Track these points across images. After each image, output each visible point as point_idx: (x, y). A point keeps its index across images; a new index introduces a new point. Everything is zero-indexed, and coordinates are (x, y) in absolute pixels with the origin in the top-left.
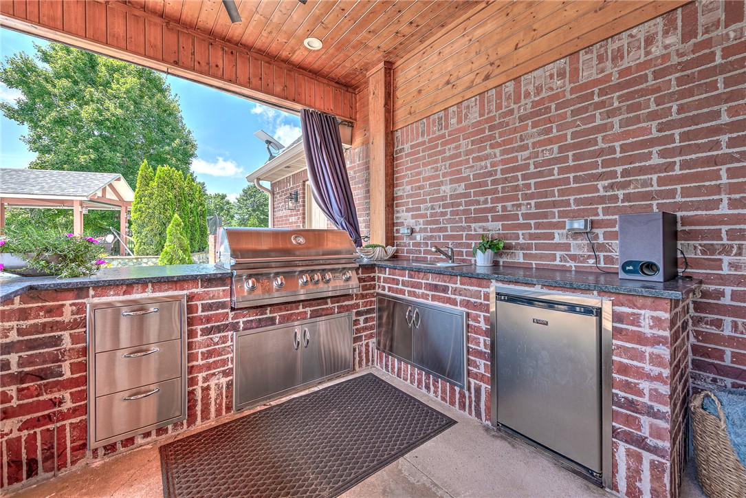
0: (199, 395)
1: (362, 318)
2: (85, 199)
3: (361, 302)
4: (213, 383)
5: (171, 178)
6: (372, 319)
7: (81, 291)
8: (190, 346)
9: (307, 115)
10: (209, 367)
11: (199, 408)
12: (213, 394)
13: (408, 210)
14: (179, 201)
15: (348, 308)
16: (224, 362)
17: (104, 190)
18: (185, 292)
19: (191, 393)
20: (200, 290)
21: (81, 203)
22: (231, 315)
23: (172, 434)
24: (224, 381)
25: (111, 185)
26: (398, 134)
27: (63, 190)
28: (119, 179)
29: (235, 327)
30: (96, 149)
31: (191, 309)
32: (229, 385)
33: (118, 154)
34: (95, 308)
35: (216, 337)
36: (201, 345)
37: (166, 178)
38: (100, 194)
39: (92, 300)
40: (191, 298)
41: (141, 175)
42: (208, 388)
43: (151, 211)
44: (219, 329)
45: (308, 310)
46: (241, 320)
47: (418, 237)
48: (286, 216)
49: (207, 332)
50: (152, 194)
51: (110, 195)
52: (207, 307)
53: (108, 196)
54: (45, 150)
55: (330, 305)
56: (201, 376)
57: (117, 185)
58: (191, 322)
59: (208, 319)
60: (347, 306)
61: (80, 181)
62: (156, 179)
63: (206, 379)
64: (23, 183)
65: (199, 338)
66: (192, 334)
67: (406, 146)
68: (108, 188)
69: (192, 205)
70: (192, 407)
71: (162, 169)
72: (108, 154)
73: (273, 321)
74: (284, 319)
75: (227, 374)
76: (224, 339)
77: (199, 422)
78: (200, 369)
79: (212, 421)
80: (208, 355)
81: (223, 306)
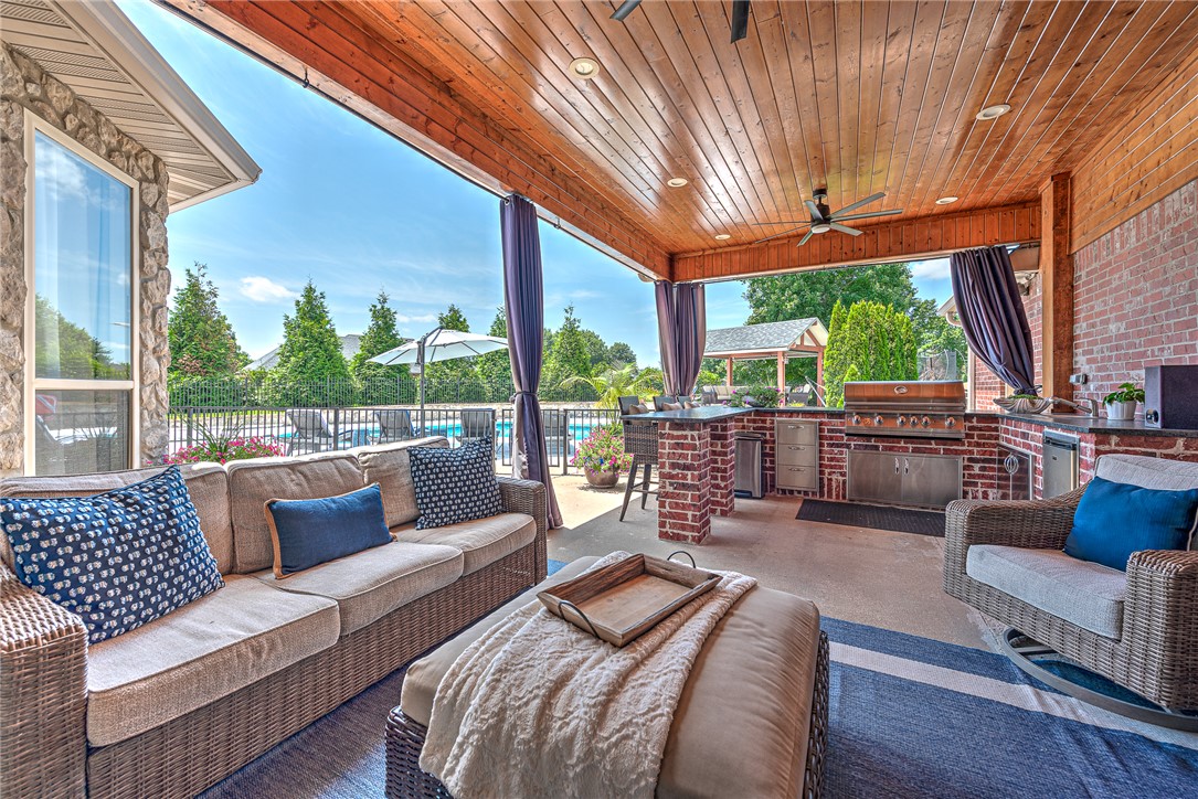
0: (826, 482)
1: (977, 467)
2: (785, 349)
3: (975, 449)
4: (834, 477)
5: (867, 315)
6: (993, 469)
7: (772, 413)
8: (821, 452)
10: (831, 467)
11: (826, 489)
12: (834, 484)
13: (1085, 353)
14: (875, 341)
15: (957, 452)
16: (841, 467)
17: (802, 337)
18: (817, 420)
19: (821, 479)
20: (826, 420)
21: (784, 353)
22: (845, 438)
23: (810, 497)
24: (841, 478)
25: (808, 331)
26: (1077, 257)
27: (770, 341)
28: (815, 324)
29: (848, 446)
30: (798, 293)
31: (821, 430)
32: (844, 482)
34: (779, 422)
35: (836, 450)
36: (827, 452)
37: (860, 317)
38: (798, 342)
39: (777, 419)
40: (821, 424)
41: (835, 315)
42: (831, 480)
43: (842, 357)
44: (838, 446)
45: (910, 446)
46: (852, 443)
47: (1092, 386)
49: (830, 445)
50: (844, 338)
51: (808, 342)
52: (830, 431)
53: (806, 343)
54: (758, 304)
55: (934, 446)
56: (827, 471)
57: (814, 328)
58: (821, 438)
59: (831, 438)
60: (956, 450)
61: (782, 332)
62: (848, 320)
63: (830, 474)
64: (743, 340)
65: (826, 448)
66: (821, 445)
67: (1083, 273)
68: (806, 334)
69: (894, 344)
70: (822, 487)
71: (856, 308)
73: (877, 448)
74: (885, 448)
75: (843, 475)
76: (841, 452)
77: (825, 498)
78: (827, 466)
79: (834, 500)
80: (831, 459)
81: (841, 431)
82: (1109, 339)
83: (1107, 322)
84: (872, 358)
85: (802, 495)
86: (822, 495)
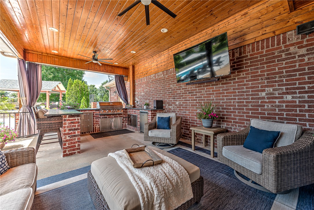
0: (95, 128)
1: (124, 119)
2: (50, 90)
3: (124, 115)
4: (97, 126)
5: (78, 83)
6: (127, 119)
8: (93, 120)
9: (116, 76)
10: (96, 124)
11: (95, 130)
12: (97, 128)
13: (137, 97)
14: (81, 91)
15: (121, 116)
16: (98, 123)
17: (55, 88)
18: (93, 112)
19: (94, 127)
20: (95, 112)
21: (49, 92)
22: (100, 116)
23: (91, 133)
24: (98, 126)
25: (57, 86)
26: (135, 81)
28: (60, 83)
29: (100, 118)
30: (53, 73)
31: (94, 114)
32: (99, 127)
33: (60, 74)
35: (97, 119)
36: (95, 120)
40: (93, 113)
41: (69, 83)
42: (96, 127)
43: (72, 94)
44: (98, 118)
45: (113, 116)
46: (101, 117)
47: (138, 103)
48: (114, 97)
49: (96, 118)
50: (72, 89)
51: (57, 89)
52: (96, 114)
53: (56, 89)
55: (117, 116)
56: (95, 125)
57: (59, 85)
58: (94, 116)
59: (96, 116)
61: (48, 84)
62: (74, 84)
63: (96, 126)
65: (95, 119)
66: (94, 118)
67: (137, 84)
69: (85, 92)
71: (75, 81)
72: (57, 74)
73: (106, 117)
74: (109, 117)
75: (99, 125)
76: (98, 120)
77: (95, 132)
78: (95, 124)
79: (97, 132)
80: (96, 122)
81: (98, 114)
82: (142, 95)
83: (141, 92)
84: (80, 95)
85: (88, 133)
86: (94, 131)
